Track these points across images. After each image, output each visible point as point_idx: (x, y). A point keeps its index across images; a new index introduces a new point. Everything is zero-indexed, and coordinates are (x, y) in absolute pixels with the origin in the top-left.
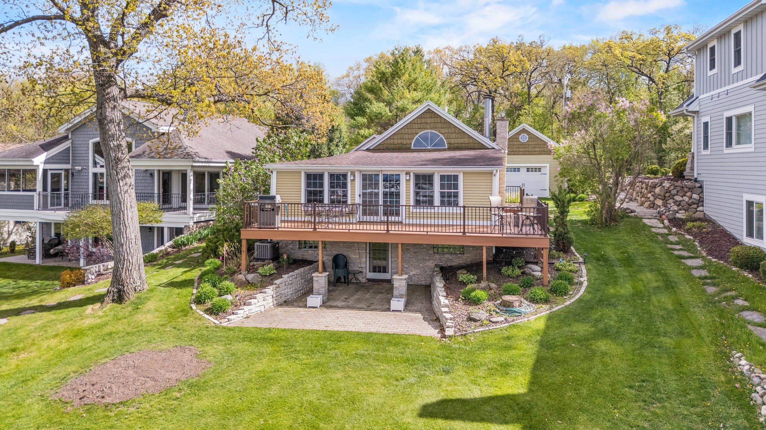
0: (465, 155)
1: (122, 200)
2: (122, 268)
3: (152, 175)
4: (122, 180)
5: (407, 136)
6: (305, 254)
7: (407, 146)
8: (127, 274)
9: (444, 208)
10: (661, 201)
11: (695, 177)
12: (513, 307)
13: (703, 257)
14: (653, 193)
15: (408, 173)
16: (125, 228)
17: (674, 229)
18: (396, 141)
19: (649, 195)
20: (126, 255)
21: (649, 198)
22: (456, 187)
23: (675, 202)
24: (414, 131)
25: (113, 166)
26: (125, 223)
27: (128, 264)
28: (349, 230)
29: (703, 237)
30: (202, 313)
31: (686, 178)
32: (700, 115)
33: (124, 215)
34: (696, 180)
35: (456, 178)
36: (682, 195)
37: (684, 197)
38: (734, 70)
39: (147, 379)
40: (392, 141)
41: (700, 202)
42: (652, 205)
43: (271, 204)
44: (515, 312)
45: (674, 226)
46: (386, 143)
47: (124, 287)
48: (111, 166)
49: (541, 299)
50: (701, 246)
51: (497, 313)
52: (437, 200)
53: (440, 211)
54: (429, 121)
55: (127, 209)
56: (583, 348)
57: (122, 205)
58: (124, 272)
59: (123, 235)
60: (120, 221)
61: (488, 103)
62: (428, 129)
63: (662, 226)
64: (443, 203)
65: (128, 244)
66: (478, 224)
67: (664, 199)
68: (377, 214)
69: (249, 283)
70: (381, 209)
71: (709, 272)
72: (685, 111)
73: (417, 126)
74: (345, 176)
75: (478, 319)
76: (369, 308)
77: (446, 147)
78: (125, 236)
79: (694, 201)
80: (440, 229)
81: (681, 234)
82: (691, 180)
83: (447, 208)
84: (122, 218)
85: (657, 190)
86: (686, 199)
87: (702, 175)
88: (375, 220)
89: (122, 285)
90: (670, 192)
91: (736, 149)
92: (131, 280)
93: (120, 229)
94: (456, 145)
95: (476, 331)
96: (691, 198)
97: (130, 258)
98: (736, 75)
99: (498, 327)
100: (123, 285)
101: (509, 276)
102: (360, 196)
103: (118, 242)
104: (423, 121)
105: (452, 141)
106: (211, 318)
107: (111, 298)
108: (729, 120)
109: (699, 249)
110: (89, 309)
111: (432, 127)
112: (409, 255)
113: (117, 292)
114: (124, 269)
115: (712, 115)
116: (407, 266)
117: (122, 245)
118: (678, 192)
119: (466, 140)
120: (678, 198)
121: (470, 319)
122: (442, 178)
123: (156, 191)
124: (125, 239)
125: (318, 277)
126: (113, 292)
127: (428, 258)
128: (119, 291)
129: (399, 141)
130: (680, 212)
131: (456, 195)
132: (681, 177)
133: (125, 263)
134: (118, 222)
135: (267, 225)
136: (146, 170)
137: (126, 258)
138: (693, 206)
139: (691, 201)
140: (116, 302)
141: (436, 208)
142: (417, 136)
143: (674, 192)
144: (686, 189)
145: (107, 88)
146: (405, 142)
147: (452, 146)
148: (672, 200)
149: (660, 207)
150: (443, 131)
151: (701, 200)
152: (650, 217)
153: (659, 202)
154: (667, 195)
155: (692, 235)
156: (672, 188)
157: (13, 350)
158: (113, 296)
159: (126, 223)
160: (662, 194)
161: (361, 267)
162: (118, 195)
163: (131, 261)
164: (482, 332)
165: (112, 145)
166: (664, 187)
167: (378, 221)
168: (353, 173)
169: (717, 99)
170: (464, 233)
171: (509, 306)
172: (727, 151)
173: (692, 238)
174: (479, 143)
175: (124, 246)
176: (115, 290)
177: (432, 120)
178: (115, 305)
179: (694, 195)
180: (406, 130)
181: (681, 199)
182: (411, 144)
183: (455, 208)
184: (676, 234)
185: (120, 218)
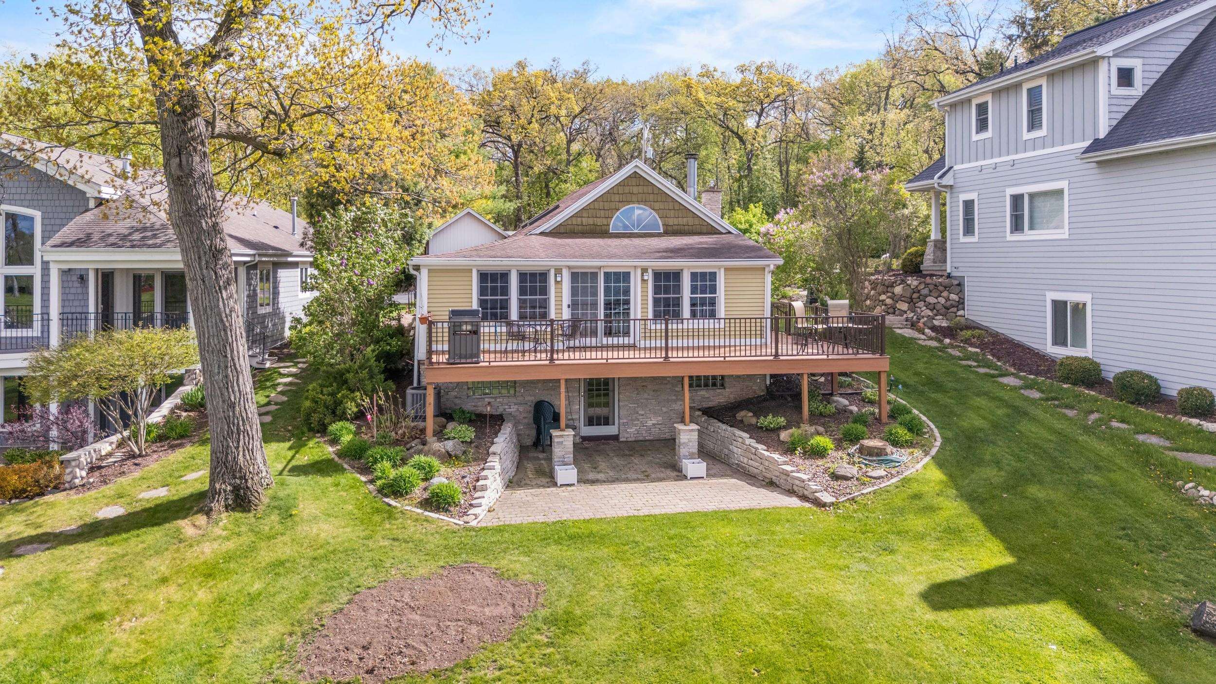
0: (701, 243)
1: (227, 324)
2: (237, 448)
3: (83, 278)
4: (226, 288)
5: (602, 213)
6: (480, 404)
7: (604, 228)
8: (248, 457)
9: (696, 321)
10: (907, 305)
11: (949, 271)
12: (886, 455)
13: (1013, 374)
14: (889, 294)
15: (644, 270)
16: (235, 373)
17: (947, 341)
18: (585, 221)
19: (883, 297)
20: (241, 423)
21: (883, 301)
22: (713, 290)
23: (928, 306)
24: (613, 205)
25: (207, 262)
26: (235, 365)
27: (247, 439)
28: (607, 359)
29: (992, 349)
30: (419, 511)
31: (924, 273)
32: (954, 190)
33: (232, 351)
34: (949, 276)
35: (713, 276)
36: (936, 295)
37: (940, 299)
38: (1027, 136)
39: (460, 623)
40: (579, 219)
41: (960, 304)
42: (891, 310)
43: (472, 323)
44: (892, 461)
45: (945, 337)
46: (570, 223)
47: (246, 481)
48: (204, 263)
49: (906, 442)
50: (999, 360)
51: (866, 465)
52: (686, 311)
53: (691, 327)
54: (635, 190)
55: (236, 341)
56: (1018, 497)
57: (229, 333)
58: (241, 453)
59: (232, 387)
60: (226, 362)
61: (692, 165)
62: (633, 202)
63: (923, 337)
64: (694, 315)
65: (242, 402)
66: (743, 343)
67: (911, 301)
68: (594, 333)
69: (450, 456)
70: (601, 326)
71: (1042, 392)
72: (936, 185)
73: (617, 198)
74: (544, 276)
75: (850, 476)
76: (646, 478)
77: (662, 231)
78: (236, 388)
79: (954, 303)
80: (717, 352)
81: (960, 346)
82: (942, 276)
83: (701, 321)
84: (229, 356)
85: (898, 290)
86: (942, 300)
87: (961, 269)
88: (594, 344)
89: (241, 478)
90: (919, 292)
91: (1029, 235)
92: (256, 467)
93: (227, 376)
94: (675, 228)
95: (865, 491)
96: (947, 299)
97: (249, 429)
98: (1032, 142)
99: (888, 483)
100: (243, 478)
101: (821, 414)
102: (569, 306)
103: (224, 401)
104: (627, 189)
105: (671, 222)
106: (442, 516)
107: (223, 503)
108: (1017, 200)
109: (999, 364)
110: (186, 526)
111: (640, 200)
112: (646, 396)
113: (232, 492)
114: (241, 449)
115: (981, 192)
116: (643, 412)
117: (232, 406)
118: (930, 291)
119: (691, 221)
120: (931, 300)
121: (835, 477)
122: (694, 276)
123: (92, 308)
124: (238, 394)
125: (561, 436)
126: (225, 491)
127: (674, 398)
128: (236, 489)
129: (591, 221)
130: (937, 317)
131: (713, 302)
132: (915, 272)
133: (242, 437)
134: (222, 365)
135: (466, 358)
136: (70, 270)
137: (242, 428)
138: (952, 310)
139: (949, 303)
140: (233, 510)
141: (685, 322)
142: (618, 213)
143: (925, 292)
144: (941, 288)
145: (190, 119)
146: (599, 222)
147: (670, 228)
148: (922, 303)
149: (906, 312)
150: (657, 205)
151: (961, 301)
152: (899, 326)
153: (904, 306)
154: (915, 296)
155: (976, 347)
156: (922, 286)
157: (99, 617)
158: (226, 499)
159: (238, 366)
160: (908, 295)
161: (573, 419)
162: (220, 315)
163: (250, 433)
164: (875, 492)
165: (204, 224)
166: (909, 285)
167: (599, 345)
168: (558, 271)
169: (991, 170)
170: (776, 355)
171: (878, 455)
172: (1010, 237)
173: (978, 350)
174: (709, 224)
175: (237, 409)
176: (229, 488)
177: (640, 189)
178: (238, 515)
179: (952, 295)
180: (601, 203)
181: (935, 301)
182: (609, 225)
183: (712, 321)
184: (951, 346)
185: (226, 356)
